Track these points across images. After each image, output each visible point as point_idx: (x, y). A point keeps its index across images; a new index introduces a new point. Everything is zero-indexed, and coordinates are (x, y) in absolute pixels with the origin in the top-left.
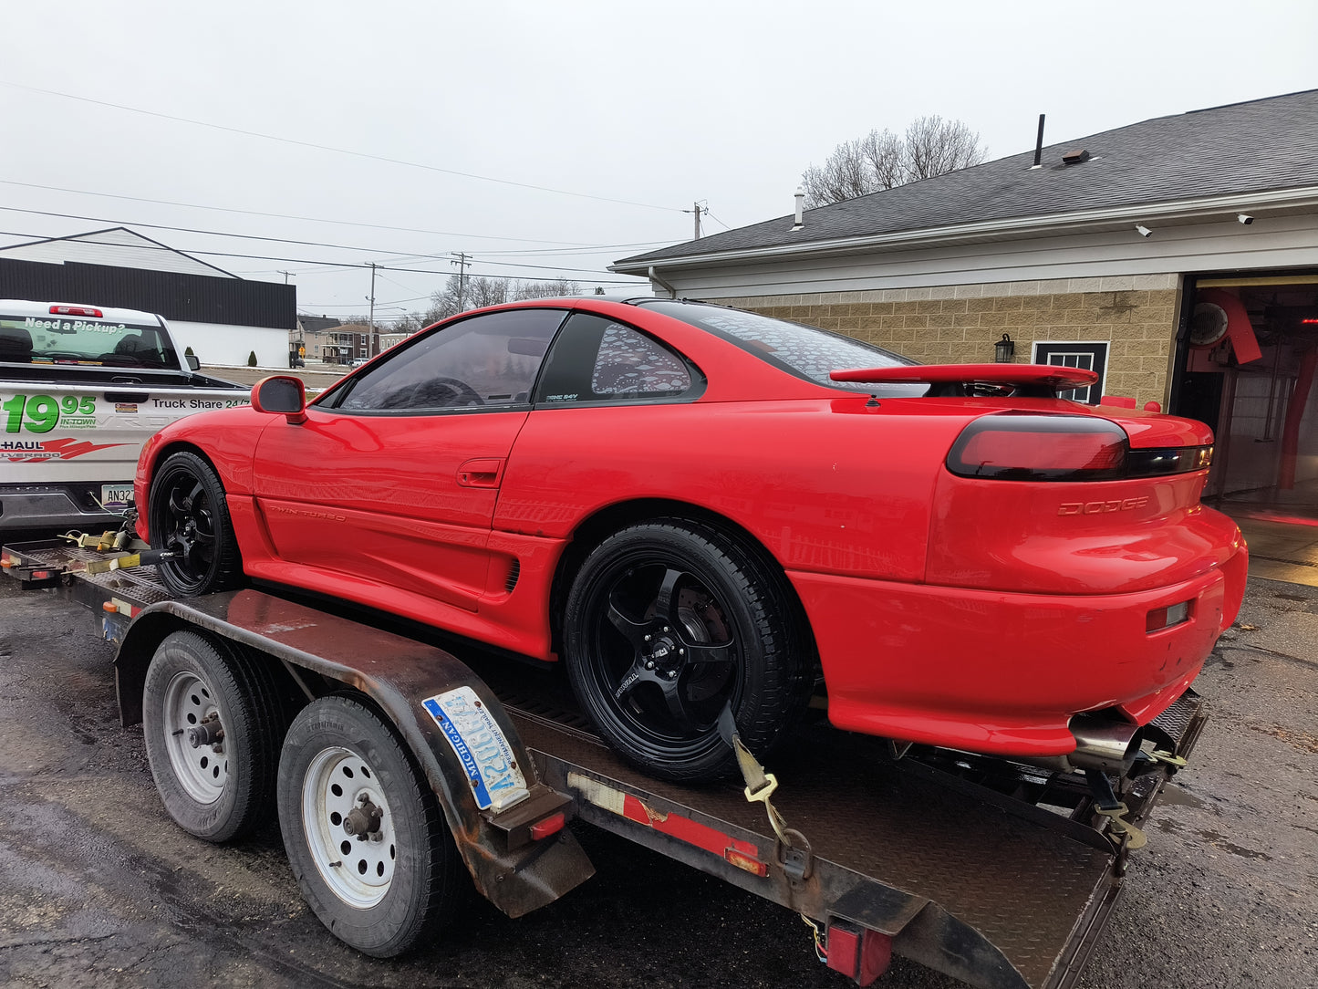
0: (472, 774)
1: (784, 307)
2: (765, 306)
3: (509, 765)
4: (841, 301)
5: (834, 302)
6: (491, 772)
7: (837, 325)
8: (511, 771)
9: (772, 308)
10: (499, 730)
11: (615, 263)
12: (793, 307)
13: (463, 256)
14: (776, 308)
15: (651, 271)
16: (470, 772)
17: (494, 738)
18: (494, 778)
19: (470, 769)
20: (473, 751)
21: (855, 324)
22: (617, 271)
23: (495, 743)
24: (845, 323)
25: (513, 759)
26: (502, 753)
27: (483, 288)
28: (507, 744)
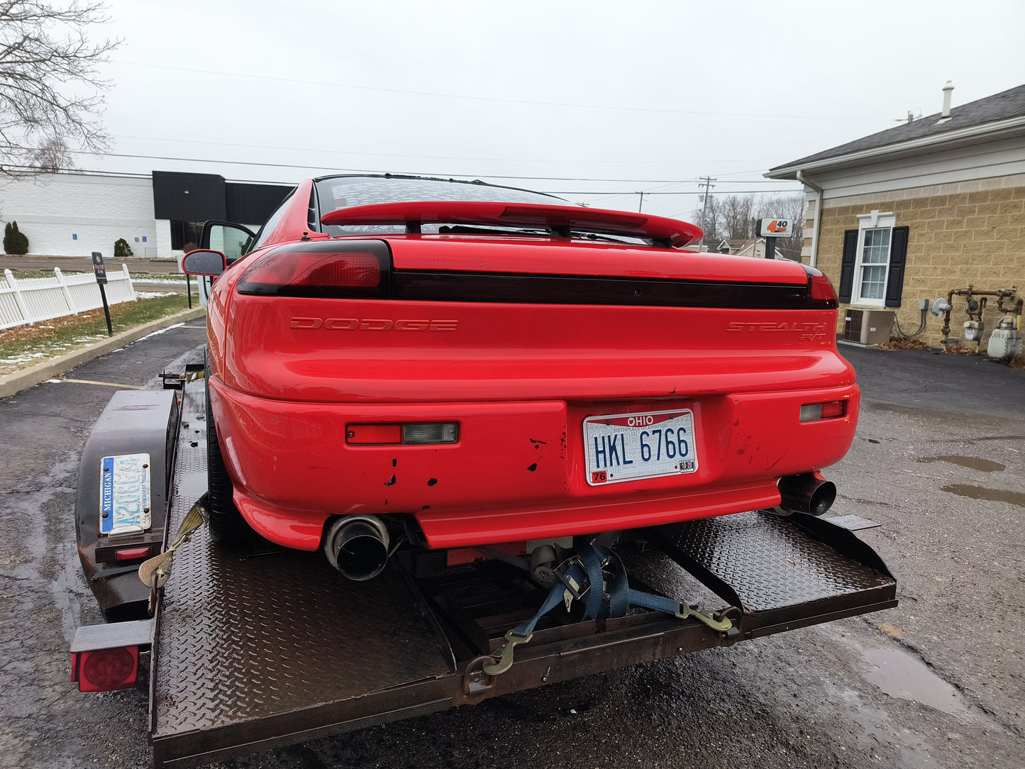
0: (105, 509)
1: (922, 198)
2: (904, 198)
3: (142, 509)
4: (981, 187)
5: (973, 190)
6: (122, 511)
7: (974, 212)
8: (142, 514)
9: (910, 200)
10: (148, 485)
11: (771, 170)
12: (931, 198)
13: (709, 179)
14: (914, 200)
15: (799, 174)
16: (104, 507)
17: (141, 490)
18: (123, 515)
19: (106, 506)
20: (115, 495)
21: (994, 210)
22: (772, 177)
23: (140, 493)
24: (983, 209)
25: (148, 505)
26: (141, 501)
27: (733, 204)
28: (148, 496)
